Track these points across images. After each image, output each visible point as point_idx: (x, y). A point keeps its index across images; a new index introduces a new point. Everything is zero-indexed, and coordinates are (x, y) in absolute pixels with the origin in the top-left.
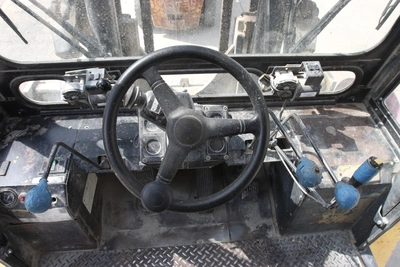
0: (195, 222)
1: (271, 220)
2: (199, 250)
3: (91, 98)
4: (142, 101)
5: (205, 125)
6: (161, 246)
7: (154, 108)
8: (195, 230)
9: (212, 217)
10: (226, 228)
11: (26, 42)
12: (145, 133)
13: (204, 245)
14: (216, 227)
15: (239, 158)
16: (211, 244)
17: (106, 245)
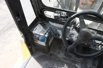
0: (73, 58)
1: (95, 67)
2: (72, 66)
3: (60, 19)
4: (75, 23)
5: (91, 35)
6: (63, 61)
7: (77, 26)
8: (73, 60)
9: (78, 59)
10: (81, 64)
11: (50, 2)
12: (71, 31)
13: (73, 65)
14: (78, 62)
15: (93, 47)
16: (76, 66)
17: (50, 55)
